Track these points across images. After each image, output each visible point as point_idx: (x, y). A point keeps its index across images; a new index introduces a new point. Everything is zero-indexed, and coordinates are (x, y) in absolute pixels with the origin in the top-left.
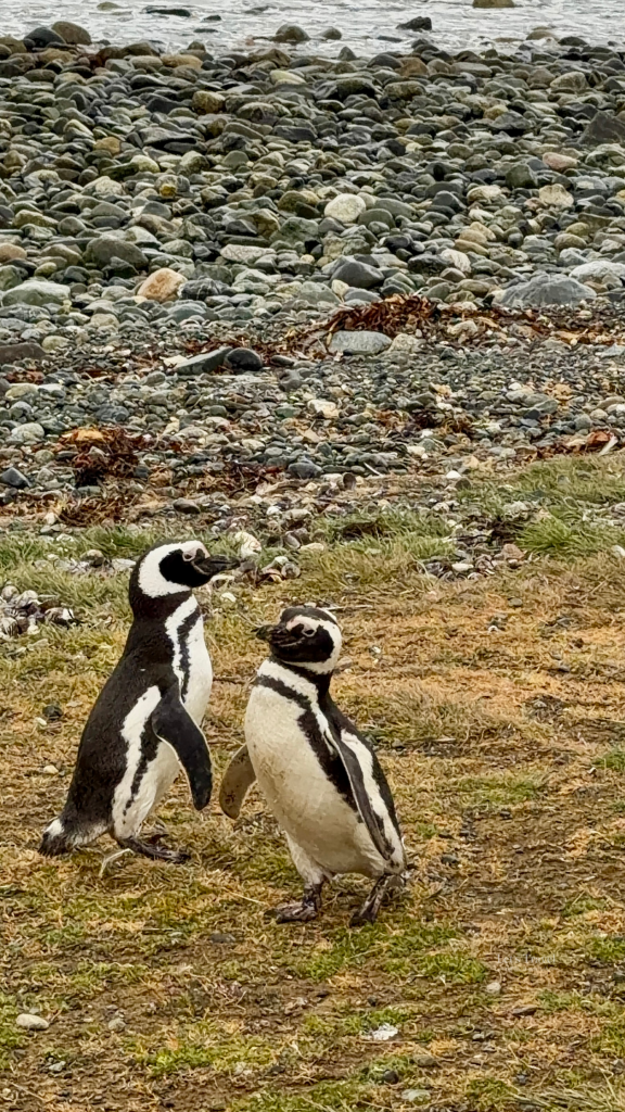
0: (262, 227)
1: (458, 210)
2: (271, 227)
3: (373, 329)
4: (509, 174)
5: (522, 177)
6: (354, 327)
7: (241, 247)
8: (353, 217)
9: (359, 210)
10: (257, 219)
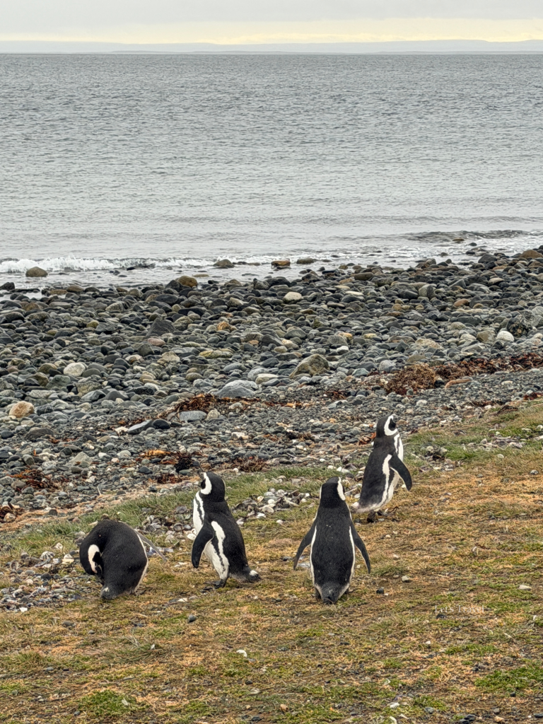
0: (41, 381)
1: (128, 367)
2: (45, 381)
3: (196, 409)
4: (140, 349)
5: (147, 350)
6: (188, 409)
7: (40, 391)
8: (80, 374)
9: (83, 370)
10: (38, 378)
